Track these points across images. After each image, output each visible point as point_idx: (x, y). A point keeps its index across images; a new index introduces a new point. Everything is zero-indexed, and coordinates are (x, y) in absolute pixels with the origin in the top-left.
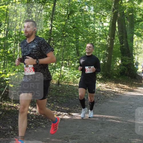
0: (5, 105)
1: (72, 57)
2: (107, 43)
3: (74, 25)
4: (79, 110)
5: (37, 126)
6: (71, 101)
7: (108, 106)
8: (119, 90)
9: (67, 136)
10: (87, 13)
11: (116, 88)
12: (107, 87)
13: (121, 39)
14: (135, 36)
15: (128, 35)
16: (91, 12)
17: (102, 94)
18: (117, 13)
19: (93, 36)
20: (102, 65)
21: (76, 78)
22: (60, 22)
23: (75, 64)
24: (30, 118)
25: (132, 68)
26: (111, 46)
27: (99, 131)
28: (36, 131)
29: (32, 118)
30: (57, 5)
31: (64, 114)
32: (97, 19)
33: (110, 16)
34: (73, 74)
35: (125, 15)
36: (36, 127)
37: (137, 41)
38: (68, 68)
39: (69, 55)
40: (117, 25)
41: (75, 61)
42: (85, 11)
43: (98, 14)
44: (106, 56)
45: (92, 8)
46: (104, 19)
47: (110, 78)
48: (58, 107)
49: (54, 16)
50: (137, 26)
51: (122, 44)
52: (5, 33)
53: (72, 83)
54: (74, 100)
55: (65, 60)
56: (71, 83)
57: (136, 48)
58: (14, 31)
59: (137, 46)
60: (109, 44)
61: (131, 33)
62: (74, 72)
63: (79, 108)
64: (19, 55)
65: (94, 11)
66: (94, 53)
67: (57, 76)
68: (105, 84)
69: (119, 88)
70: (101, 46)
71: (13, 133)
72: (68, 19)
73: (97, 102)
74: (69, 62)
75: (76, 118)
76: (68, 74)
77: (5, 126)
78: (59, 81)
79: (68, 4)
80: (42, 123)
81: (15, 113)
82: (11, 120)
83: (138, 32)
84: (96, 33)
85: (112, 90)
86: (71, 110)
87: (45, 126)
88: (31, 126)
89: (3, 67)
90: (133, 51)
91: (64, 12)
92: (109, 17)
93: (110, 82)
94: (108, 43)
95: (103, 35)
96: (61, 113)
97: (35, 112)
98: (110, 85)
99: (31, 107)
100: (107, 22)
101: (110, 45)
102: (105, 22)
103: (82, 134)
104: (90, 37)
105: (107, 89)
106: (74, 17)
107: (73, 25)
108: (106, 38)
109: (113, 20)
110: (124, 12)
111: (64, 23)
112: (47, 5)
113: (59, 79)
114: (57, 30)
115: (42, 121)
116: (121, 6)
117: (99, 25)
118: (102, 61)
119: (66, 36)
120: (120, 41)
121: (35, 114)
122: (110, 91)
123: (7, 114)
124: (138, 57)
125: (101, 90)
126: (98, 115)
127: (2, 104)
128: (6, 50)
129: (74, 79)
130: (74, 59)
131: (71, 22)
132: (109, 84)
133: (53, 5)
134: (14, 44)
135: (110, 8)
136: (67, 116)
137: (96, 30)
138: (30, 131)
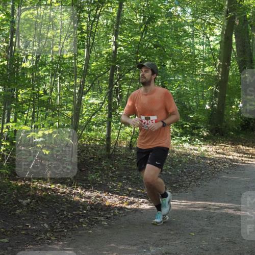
0: (37, 186)
2: (216, 73)
3: (157, 41)
5: (93, 223)
7: (220, 186)
8: (240, 157)
9: (146, 240)
10: (180, 20)
11: (235, 154)
12: (218, 151)
13: (242, 64)
15: (254, 57)
16: (187, 18)
17: (209, 164)
18: (233, 18)
19: (191, 61)
20: (209, 113)
22: (131, 37)
24: (81, 209)
26: (223, 78)
27: (203, 230)
28: (91, 232)
29: (84, 208)
30: (125, 7)
31: (141, 201)
32: (197, 30)
33: (222, 23)
35: (249, 20)
36: (92, 225)
40: (234, 41)
42: (175, 15)
43: (199, 20)
44: (216, 96)
45: (189, 10)
46: (210, 29)
47: (222, 135)
48: (130, 189)
49: (120, 26)
52: (35, 59)
58: (50, 56)
60: (220, 75)
64: (60, 98)
65: (193, 15)
66: (193, 90)
67: (127, 133)
68: (214, 147)
69: (239, 153)
70: (206, 79)
71: (50, 235)
72: (146, 30)
73: (200, 178)
77: (35, 225)
78: (131, 142)
79: (145, 5)
80: (102, 218)
81: (54, 200)
82: (47, 213)
84: (196, 56)
85: (227, 157)
87: (106, 224)
88: (82, 223)
89: (31, 118)
91: (138, 19)
92: (220, 26)
93: (222, 143)
94: (218, 72)
95: (210, 59)
96: (136, 200)
97: (89, 197)
98: (223, 148)
99: (82, 189)
100: (216, 35)
101: (221, 77)
102: (213, 36)
103: (173, 236)
104: (185, 62)
105: (218, 156)
106: (158, 26)
107: (155, 41)
108: (215, 64)
109: (226, 30)
110: (246, 16)
111: (138, 38)
112: (107, 7)
113: (132, 139)
114: (127, 52)
115: (102, 213)
116: (241, 5)
117: (201, 41)
118: (209, 106)
119: (142, 61)
120: (239, 68)
121: (90, 201)
122: (223, 158)
123: (39, 202)
125: (206, 156)
126: (202, 201)
127: (30, 185)
128: (37, 89)
131: (150, 37)
132: (222, 146)
133: (118, 6)
134: (51, 78)
135: (221, 9)
136: (146, 205)
137: (196, 49)
138: (80, 232)
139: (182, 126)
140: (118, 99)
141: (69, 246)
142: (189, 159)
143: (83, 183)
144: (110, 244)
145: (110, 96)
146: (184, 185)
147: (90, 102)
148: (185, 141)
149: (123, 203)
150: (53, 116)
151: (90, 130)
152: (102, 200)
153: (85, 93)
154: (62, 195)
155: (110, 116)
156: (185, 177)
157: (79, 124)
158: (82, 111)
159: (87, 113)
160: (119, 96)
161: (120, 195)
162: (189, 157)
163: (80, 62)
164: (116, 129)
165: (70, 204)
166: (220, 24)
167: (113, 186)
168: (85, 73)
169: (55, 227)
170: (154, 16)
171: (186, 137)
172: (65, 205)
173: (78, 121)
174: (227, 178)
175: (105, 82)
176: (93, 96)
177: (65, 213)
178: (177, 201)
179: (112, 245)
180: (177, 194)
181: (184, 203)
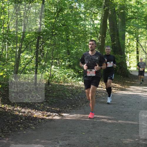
1: (62, 55)
3: (64, 23)
4: (70, 110)
6: (61, 101)
7: (100, 106)
9: (57, 137)
10: (78, 10)
13: (112, 36)
14: (127, 33)
15: (119, 32)
16: (82, 10)
18: (108, 10)
19: (84, 34)
21: (66, 77)
22: (49, 20)
23: (65, 63)
24: (19, 119)
25: (124, 66)
26: (102, 44)
27: (89, 131)
28: (25, 132)
29: (21, 119)
30: (46, 2)
31: (54, 115)
32: (87, 16)
34: (64, 73)
35: (117, 12)
36: (25, 128)
37: (129, 39)
38: (58, 68)
39: (60, 54)
40: (108, 23)
41: (65, 60)
42: (75, 8)
43: (89, 11)
45: (83, 5)
46: (95, 16)
48: (48, 107)
50: (129, 23)
51: (113, 42)
53: (63, 82)
54: (65, 99)
55: (55, 59)
56: (61, 82)
57: (128, 46)
58: (2, 30)
59: (129, 44)
60: (100, 43)
61: (123, 31)
62: (65, 71)
63: (70, 109)
64: (8, 55)
65: (85, 8)
66: (85, 51)
67: (47, 75)
71: (1, 135)
72: (58, 16)
74: (59, 61)
75: (66, 118)
76: (58, 73)
78: (49, 80)
79: (58, 2)
80: (32, 125)
81: (3, 114)
83: (129, 30)
84: (86, 31)
85: (104, 89)
86: (61, 110)
87: (34, 128)
88: (20, 127)
90: (125, 49)
91: (54, 9)
93: (101, 81)
94: (99, 41)
95: (94, 33)
96: (52, 114)
97: (24, 112)
98: (102, 84)
99: (20, 108)
100: (98, 20)
102: (96, 20)
103: (73, 135)
104: (80, 35)
106: (65, 14)
107: (63, 23)
108: (97, 36)
109: (104, 17)
110: (115, 9)
111: (53, 20)
112: (36, 2)
113: (49, 79)
114: (47, 28)
115: (32, 122)
116: (112, 3)
117: (89, 23)
119: (56, 34)
120: (111, 39)
121: (25, 115)
122: (101, 90)
124: (130, 55)
129: (65, 79)
130: (65, 58)
131: (60, 20)
133: (42, 2)
134: (3, 43)
135: (101, 4)
136: (57, 117)
137: (87, 28)
138: (19, 133)
139: (78, 72)
140: (41, 55)
141: (12, 141)
142: (82, 90)
143: (21, 104)
144: (36, 139)
145: (37, 53)
146: (79, 105)
147: (25, 57)
148: (80, 80)
149: (44, 116)
150: (3, 65)
151: (25, 73)
152: (32, 114)
153: (22, 52)
154: (9, 111)
155: (37, 66)
156: (80, 101)
157: (19, 70)
158: (21, 62)
159: (24, 63)
160: (42, 54)
161: (42, 111)
162: (82, 89)
163: (19, 34)
164: (40, 73)
165: (13, 116)
166: (100, 13)
167: (38, 106)
168: (22, 40)
169: (4, 130)
170: (63, 8)
171: (81, 78)
172: (10, 117)
173: (18, 68)
174: (104, 101)
175: (34, 45)
176: (27, 54)
177: (10, 121)
178: (75, 114)
179: (37, 140)
180: (75, 111)
181: (79, 116)
